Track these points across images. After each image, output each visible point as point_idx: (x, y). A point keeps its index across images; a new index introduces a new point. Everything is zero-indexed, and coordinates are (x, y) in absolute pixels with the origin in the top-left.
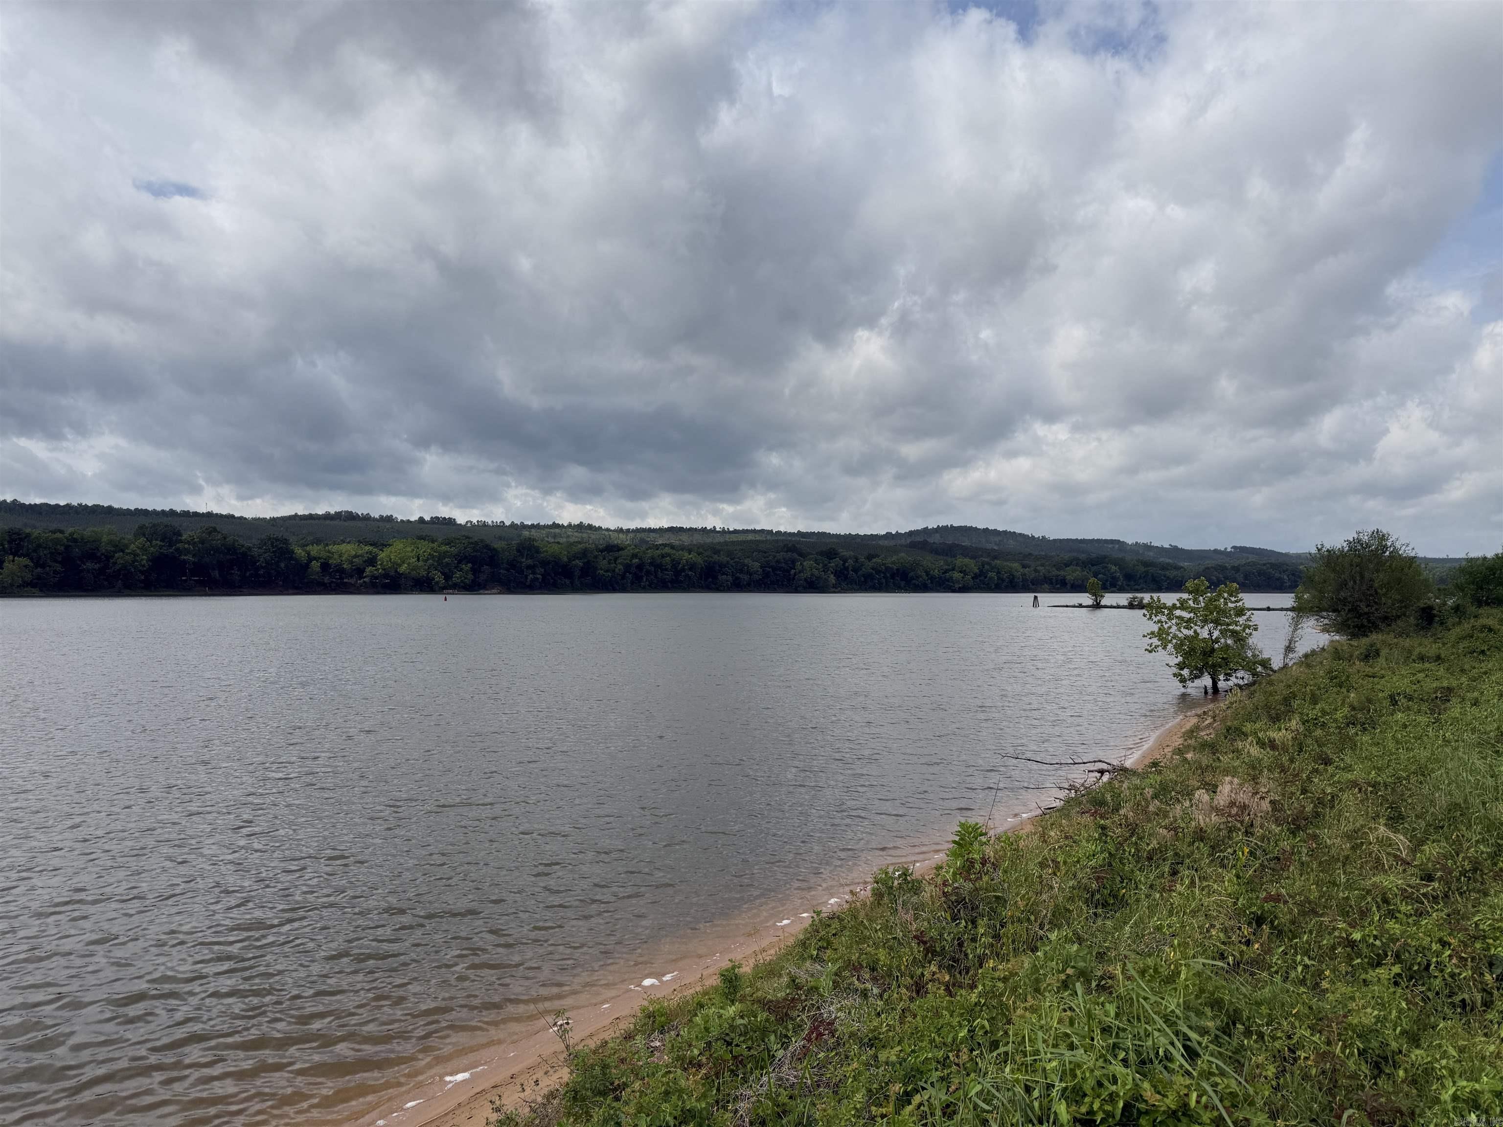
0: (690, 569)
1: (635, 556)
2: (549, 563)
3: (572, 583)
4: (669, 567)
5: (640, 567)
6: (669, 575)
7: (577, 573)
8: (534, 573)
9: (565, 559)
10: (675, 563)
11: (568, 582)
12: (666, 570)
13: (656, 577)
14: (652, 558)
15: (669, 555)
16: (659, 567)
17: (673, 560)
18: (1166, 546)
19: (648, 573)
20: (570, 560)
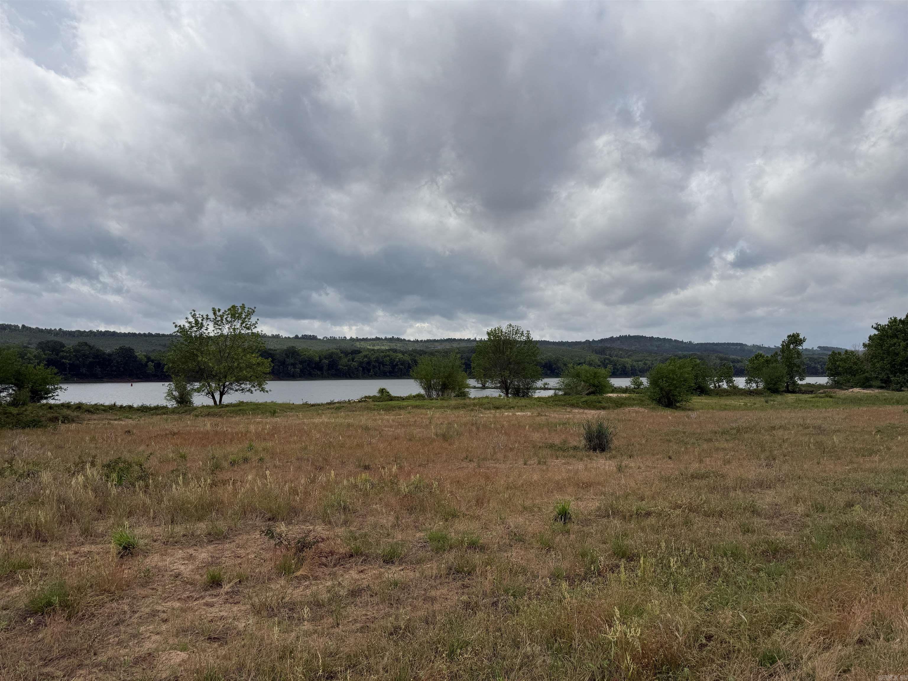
0: (402, 364)
1: (366, 356)
2: (305, 362)
3: (322, 374)
4: (388, 363)
5: (369, 363)
6: (388, 368)
7: (325, 368)
8: (295, 368)
9: (317, 359)
10: (392, 361)
11: (319, 373)
12: (386, 365)
13: (379, 369)
14: (377, 358)
15: (389, 356)
16: (383, 363)
17: (391, 359)
18: (772, 347)
19: (374, 367)
20: (321, 360)
